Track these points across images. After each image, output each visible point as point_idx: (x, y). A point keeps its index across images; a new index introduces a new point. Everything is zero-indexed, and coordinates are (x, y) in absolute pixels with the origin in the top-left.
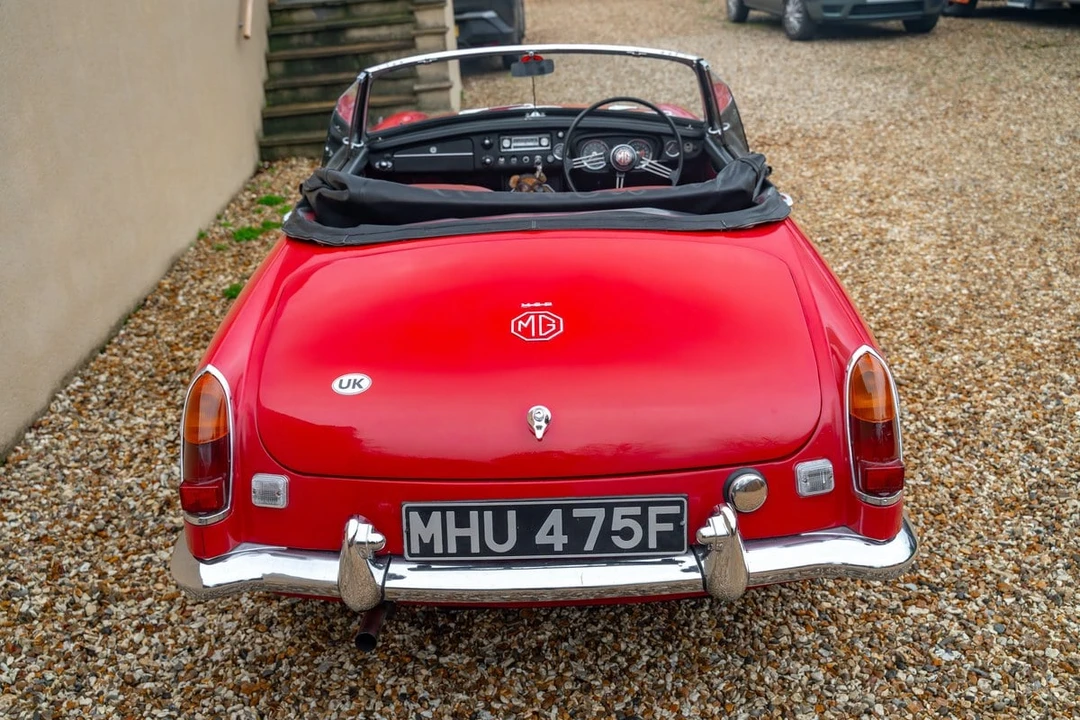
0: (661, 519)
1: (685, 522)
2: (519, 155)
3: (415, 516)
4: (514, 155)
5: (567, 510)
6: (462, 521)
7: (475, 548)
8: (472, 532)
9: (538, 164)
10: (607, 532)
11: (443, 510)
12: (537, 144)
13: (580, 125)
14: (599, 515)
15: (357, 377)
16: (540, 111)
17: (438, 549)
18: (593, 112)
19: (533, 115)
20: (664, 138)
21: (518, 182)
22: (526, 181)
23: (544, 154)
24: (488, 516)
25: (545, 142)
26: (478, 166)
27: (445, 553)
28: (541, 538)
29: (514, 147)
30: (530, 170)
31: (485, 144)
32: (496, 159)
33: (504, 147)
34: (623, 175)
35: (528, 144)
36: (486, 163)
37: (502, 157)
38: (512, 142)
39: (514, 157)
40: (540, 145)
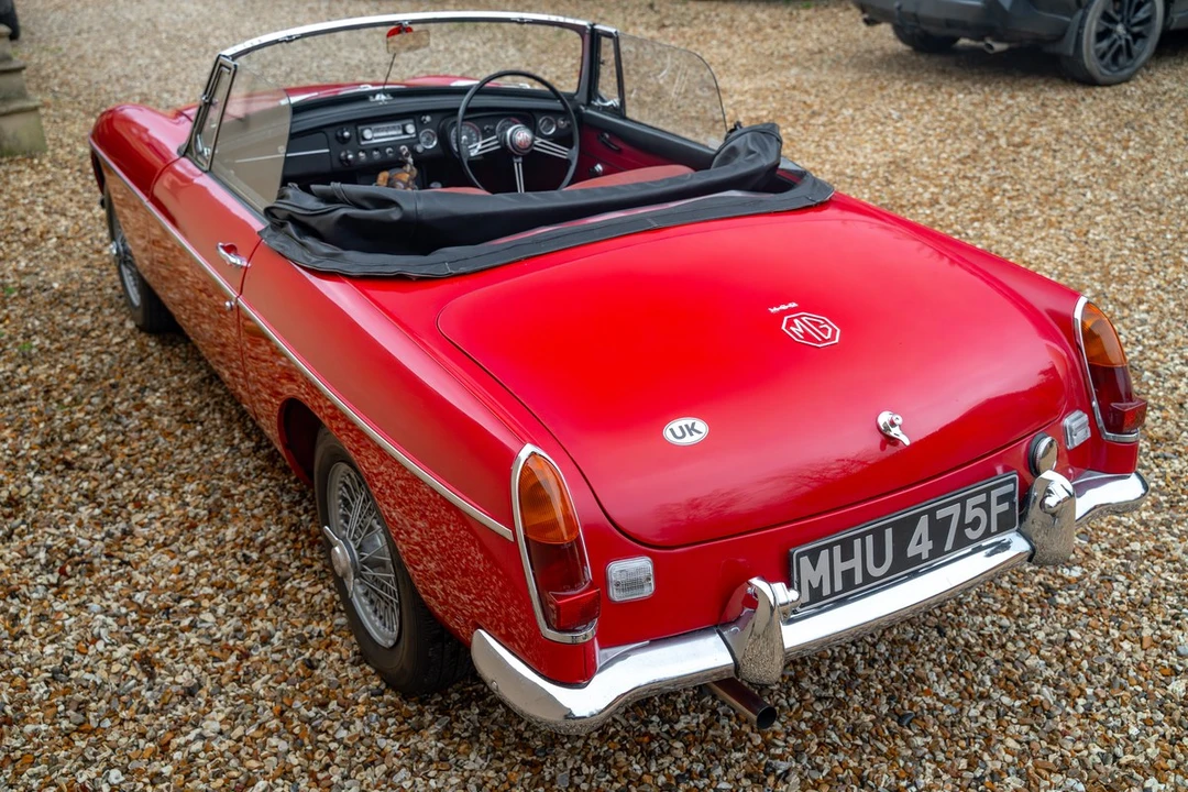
0: (1001, 500)
1: (1016, 498)
2: (379, 148)
3: (805, 561)
4: (377, 148)
5: (931, 513)
6: (847, 555)
7: (858, 579)
8: (856, 563)
9: (407, 155)
10: (962, 526)
11: (830, 547)
12: (400, 132)
13: (470, 105)
14: (955, 510)
15: (688, 421)
16: (384, 92)
17: (826, 591)
18: (481, 90)
19: (378, 97)
20: (536, 115)
21: (389, 179)
22: (399, 176)
23: (411, 144)
24: (870, 539)
25: (411, 129)
26: (336, 164)
27: (833, 593)
28: (912, 551)
29: (376, 138)
30: (398, 163)
31: (343, 138)
32: (356, 154)
33: (364, 139)
34: (520, 160)
35: (391, 133)
36: (347, 160)
37: (363, 151)
38: (373, 132)
39: (377, 149)
40: (405, 133)
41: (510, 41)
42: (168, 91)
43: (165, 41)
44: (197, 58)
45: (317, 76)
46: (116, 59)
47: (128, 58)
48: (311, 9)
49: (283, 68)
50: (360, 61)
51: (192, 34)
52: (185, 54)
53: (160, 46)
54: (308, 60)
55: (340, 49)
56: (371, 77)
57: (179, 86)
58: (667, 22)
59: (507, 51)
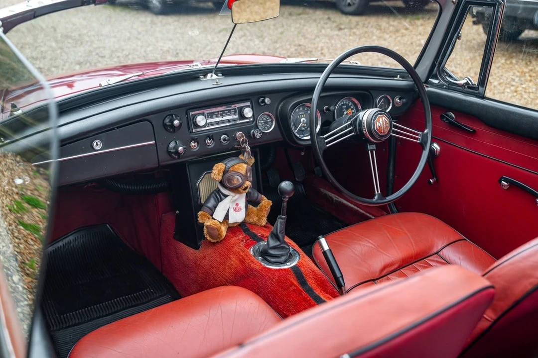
2: (213, 135)
4: (211, 135)
9: (244, 142)
12: (237, 116)
20: (374, 93)
21: (225, 172)
22: (236, 167)
23: (249, 129)
25: (248, 112)
26: (165, 159)
29: (208, 124)
30: (234, 152)
31: (172, 126)
32: (187, 145)
33: (197, 126)
34: (374, 147)
35: (225, 118)
36: (177, 152)
37: (195, 140)
38: (207, 118)
39: (210, 137)
40: (242, 116)
41: (254, 37)
42: (55, 67)
43: (59, 38)
44: (75, 47)
45: (144, 57)
46: (29, 48)
47: (36, 47)
48: (141, 22)
49: (124, 52)
50: (170, 48)
51: (75, 34)
52: (69, 45)
53: (56, 41)
54: (139, 48)
55: (157, 42)
56: (176, 57)
57: (62, 63)
58: (342, 27)
59: (254, 42)
